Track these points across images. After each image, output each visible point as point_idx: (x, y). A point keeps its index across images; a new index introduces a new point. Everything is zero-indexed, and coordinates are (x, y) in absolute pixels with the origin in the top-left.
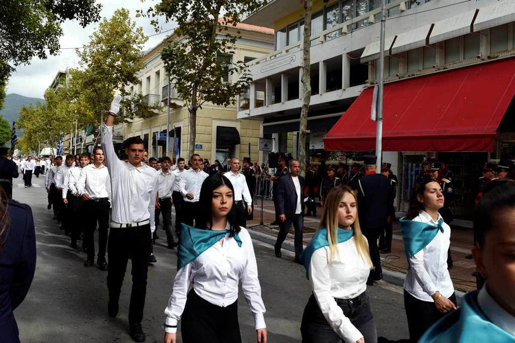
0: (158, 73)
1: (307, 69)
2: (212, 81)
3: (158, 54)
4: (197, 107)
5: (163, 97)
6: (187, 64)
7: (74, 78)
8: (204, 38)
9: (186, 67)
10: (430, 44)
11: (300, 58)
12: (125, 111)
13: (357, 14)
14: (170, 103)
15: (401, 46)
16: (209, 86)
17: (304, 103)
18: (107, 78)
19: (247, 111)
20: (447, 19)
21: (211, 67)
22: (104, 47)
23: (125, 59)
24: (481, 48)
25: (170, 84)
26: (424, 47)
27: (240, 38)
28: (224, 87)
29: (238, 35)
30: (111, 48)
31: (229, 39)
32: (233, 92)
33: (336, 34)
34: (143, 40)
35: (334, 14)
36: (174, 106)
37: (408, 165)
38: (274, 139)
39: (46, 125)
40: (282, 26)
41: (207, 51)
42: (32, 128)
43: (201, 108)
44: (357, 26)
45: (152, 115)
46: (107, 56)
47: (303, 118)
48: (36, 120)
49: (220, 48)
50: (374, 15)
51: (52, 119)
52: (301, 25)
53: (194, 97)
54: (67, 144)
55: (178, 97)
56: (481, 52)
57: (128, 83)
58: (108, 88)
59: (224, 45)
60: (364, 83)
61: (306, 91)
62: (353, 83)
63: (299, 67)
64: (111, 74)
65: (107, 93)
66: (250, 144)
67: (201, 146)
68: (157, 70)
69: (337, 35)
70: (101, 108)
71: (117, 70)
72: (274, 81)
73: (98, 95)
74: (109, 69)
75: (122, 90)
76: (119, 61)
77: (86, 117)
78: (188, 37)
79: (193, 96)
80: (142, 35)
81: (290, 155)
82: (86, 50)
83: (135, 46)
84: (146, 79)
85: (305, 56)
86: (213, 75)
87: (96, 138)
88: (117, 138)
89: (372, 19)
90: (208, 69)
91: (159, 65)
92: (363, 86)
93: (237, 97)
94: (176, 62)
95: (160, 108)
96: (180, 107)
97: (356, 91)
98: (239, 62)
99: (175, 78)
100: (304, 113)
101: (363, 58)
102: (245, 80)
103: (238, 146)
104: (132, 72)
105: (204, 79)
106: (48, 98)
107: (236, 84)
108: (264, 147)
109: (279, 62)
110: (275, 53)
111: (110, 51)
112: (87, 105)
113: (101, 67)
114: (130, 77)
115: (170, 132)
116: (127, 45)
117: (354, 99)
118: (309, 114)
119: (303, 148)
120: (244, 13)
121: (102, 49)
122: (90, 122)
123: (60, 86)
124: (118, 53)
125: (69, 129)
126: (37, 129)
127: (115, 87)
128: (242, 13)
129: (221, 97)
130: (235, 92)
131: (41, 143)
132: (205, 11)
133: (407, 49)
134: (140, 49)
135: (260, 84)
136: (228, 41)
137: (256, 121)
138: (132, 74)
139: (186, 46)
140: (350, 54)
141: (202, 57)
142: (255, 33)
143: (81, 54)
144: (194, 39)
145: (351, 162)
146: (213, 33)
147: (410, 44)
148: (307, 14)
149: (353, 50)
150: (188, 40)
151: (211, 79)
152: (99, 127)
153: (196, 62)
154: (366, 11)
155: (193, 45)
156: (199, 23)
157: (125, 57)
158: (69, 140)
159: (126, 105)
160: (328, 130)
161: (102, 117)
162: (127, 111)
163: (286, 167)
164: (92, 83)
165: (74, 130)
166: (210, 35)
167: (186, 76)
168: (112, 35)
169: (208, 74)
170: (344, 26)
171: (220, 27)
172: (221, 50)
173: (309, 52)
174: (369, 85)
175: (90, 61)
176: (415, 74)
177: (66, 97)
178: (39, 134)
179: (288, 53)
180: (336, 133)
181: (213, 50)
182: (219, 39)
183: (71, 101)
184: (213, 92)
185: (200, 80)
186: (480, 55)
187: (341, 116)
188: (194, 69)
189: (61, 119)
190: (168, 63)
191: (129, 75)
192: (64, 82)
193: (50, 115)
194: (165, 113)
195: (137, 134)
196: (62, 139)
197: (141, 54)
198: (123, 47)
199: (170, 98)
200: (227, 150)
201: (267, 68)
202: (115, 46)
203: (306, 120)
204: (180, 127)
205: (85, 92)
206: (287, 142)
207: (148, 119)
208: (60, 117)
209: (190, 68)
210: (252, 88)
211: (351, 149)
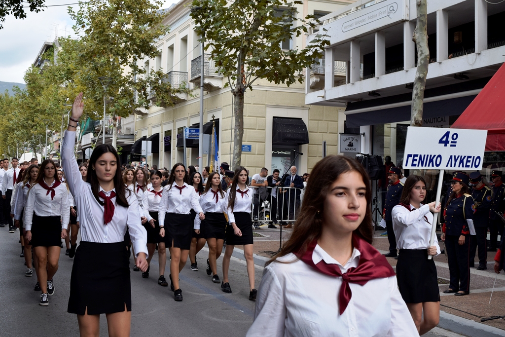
0: (185, 40)
2: (267, 46)
3: (187, 9)
4: (246, 87)
5: (193, 75)
6: (229, 23)
7: (67, 51)
9: (228, 26)
11: (404, 6)
12: (137, 97)
14: (203, 83)
16: (263, 54)
17: (418, 75)
18: (112, 49)
19: (321, 93)
21: (266, 26)
22: (108, 5)
23: (137, 20)
25: (204, 54)
28: (286, 56)
30: (118, 6)
32: (300, 63)
36: (209, 88)
38: (364, 134)
39: (28, 119)
42: (7, 124)
43: (251, 88)
45: (177, 102)
46: (112, 18)
47: (416, 100)
48: (13, 113)
53: (241, 71)
54: (55, 146)
55: (217, 72)
57: (142, 55)
58: (114, 64)
61: (421, 55)
62: (493, 41)
63: (404, 21)
64: (117, 44)
65: (112, 71)
66: (325, 143)
67: (250, 146)
68: (183, 35)
70: (103, 94)
71: (127, 37)
72: (364, 43)
73: (100, 74)
74: (115, 36)
75: (134, 66)
79: (239, 71)
82: (82, 10)
84: (167, 48)
86: (269, 38)
87: (97, 138)
88: (126, 137)
90: (261, 28)
91: (187, 26)
93: (305, 71)
94: (212, 20)
95: (188, 92)
96: (218, 89)
97: (500, 54)
98: (309, 17)
99: (212, 44)
100: (417, 90)
102: (319, 44)
103: (304, 148)
104: (148, 40)
105: (259, 45)
106: (30, 81)
107: (305, 52)
108: (348, 147)
109: (371, 14)
110: (364, 1)
111: (117, 9)
112: (84, 89)
113: (104, 33)
114: (146, 48)
115: (204, 127)
117: (495, 68)
118: (427, 93)
121: (105, 7)
122: (88, 113)
123: (45, 63)
124: (128, 13)
126: (15, 127)
127: (123, 62)
129: (281, 72)
130: (303, 63)
131: (20, 147)
134: (159, 6)
135: (340, 50)
137: (334, 107)
141: (252, 12)
143: (76, 14)
151: (266, 44)
152: (101, 121)
153: (244, 19)
157: (138, 18)
158: (59, 141)
159: (138, 88)
161: (104, 107)
162: (140, 96)
164: (91, 57)
167: (229, 41)
169: (261, 37)
175: (88, 24)
177: (54, 78)
178: (18, 133)
183: (61, 85)
184: (268, 64)
185: (249, 44)
187: (477, 95)
188: (240, 28)
189: (46, 112)
190: (201, 23)
191: (144, 44)
192: (52, 58)
193: (33, 105)
194: (196, 99)
195: (154, 131)
196: (48, 139)
197: (160, 13)
198: (135, 3)
199: (203, 76)
200: (289, 153)
201: (351, 25)
202: (123, 2)
203: (422, 103)
204: (218, 119)
205: (81, 71)
206: (383, 139)
207: (171, 109)
208: (45, 108)
209: (233, 28)
210: (329, 56)
211: (495, 148)
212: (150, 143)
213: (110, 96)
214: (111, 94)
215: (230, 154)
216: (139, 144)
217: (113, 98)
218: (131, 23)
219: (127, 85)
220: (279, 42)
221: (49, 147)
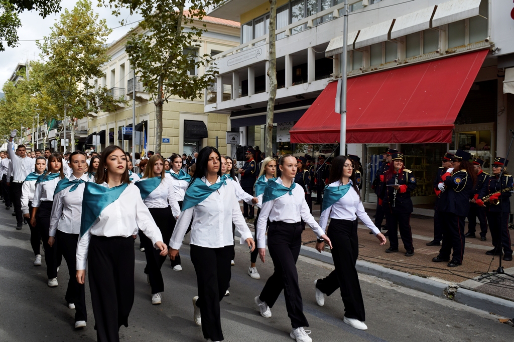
0: (123, 66)
1: (272, 63)
2: (179, 74)
3: (123, 46)
4: (164, 101)
5: (129, 91)
6: (152, 57)
7: (36, 71)
8: (169, 31)
9: (152, 60)
10: (392, 38)
11: (266, 51)
12: (89, 105)
13: (322, 9)
14: (136, 97)
15: (364, 41)
16: (175, 79)
17: (270, 97)
18: (69, 71)
19: (214, 105)
20: (408, 15)
21: (177, 60)
22: (65, 39)
23: (88, 51)
24: (440, 43)
25: (135, 77)
26: (386, 42)
27: (206, 31)
28: (191, 80)
29: (204, 28)
30: (74, 40)
31: (195, 32)
32: (200, 86)
33: (301, 28)
34: (106, 32)
35: (300, 8)
36: (140, 100)
37: (372, 156)
38: (242, 132)
39: (6, 120)
40: (248, 20)
41: (172, 44)
43: (167, 101)
44: (322, 20)
45: (117, 108)
46: (69, 49)
47: (269, 112)
49: (186, 41)
50: (338, 10)
51: (12, 114)
52: (267, 19)
53: (161, 90)
54: (28, 139)
55: (144, 91)
56: (439, 46)
57: (92, 76)
58: (71, 81)
59: (190, 38)
60: (329, 77)
61: (272, 84)
62: (319, 76)
63: (265, 61)
64: (74, 67)
65: (70, 86)
66: (217, 137)
67: (168, 139)
68: (121, 63)
69: (303, 29)
70: (64, 102)
71: (80, 62)
72: (241, 73)
73: (61, 88)
74: (72, 62)
75: (86, 84)
76: (82, 53)
77: (48, 111)
78: (153, 29)
79: (159, 90)
80: (106, 27)
81: (258, 148)
82: (46, 42)
83: (98, 38)
84: (110, 72)
85: (271, 50)
86: (179, 69)
87: (60, 133)
88: (82, 132)
89: (336, 14)
90: (174, 62)
91: (124, 58)
92: (328, 79)
93: (204, 91)
94: (141, 55)
95: (125, 102)
96: (146, 100)
97: (321, 84)
98: (205, 55)
100: (270, 106)
101: (328, 52)
102: (212, 73)
103: (205, 140)
104: (96, 65)
105: (172, 73)
106: (7, 92)
107: (203, 78)
108: (232, 140)
109: (246, 55)
110: (242, 46)
111: (73, 43)
112: (49, 98)
113: (63, 60)
114: (94, 70)
115: (136, 127)
116: (89, 37)
117: (319, 92)
118: (276, 107)
119: (270, 141)
120: (210, 6)
121: (64, 41)
122: (53, 116)
123: (19, 79)
124: (81, 46)
125: (31, 123)
127: (78, 80)
128: (208, 6)
129: (188, 91)
130: (202, 85)
132: (170, 4)
133: (370, 43)
134: (104, 41)
135: (226, 78)
136: (193, 34)
137: (223, 115)
138: (96, 67)
139: (151, 39)
140: (315, 48)
141: (167, 50)
142: (221, 26)
143: (42, 46)
144: (160, 32)
145: (317, 154)
146: (178, 26)
147: (373, 39)
148: (272, 8)
149: (318, 44)
150: (152, 33)
151: (178, 72)
152: (63, 121)
153: (162, 55)
154: (330, 6)
155: (158, 38)
156: (164, 15)
157: (88, 50)
158: (31, 135)
159: (89, 99)
160: (295, 123)
161: (65, 111)
162: (91, 104)
163: (253, 160)
164: (54, 76)
165: (36, 125)
166: (175, 28)
167: (152, 70)
168: (74, 26)
169: (174, 68)
170: (309, 20)
171: (185, 20)
172: (186, 43)
173: (275, 45)
174: (333, 78)
175: (51, 53)
176: (378, 68)
177: (26, 90)
179: (254, 47)
180: (302, 126)
181: (178, 43)
182: (185, 32)
183: (32, 95)
184: (179, 85)
185: (166, 73)
186: (439, 50)
187: (307, 109)
188: (159, 61)
189: (21, 114)
190: (133, 56)
191: (93, 68)
192: (24, 75)
193: (10, 109)
194: (131, 107)
195: (102, 129)
196: (23, 133)
197: (105, 46)
198: (86, 39)
199: (135, 91)
200: (195, 144)
201: (233, 62)
202: (77, 38)
203: (273, 114)
204: (147, 121)
205: (47, 86)
206: (254, 135)
207: (113, 113)
208: (20, 111)
209: (155, 61)
210: (219, 81)
211: (317, 142)
212: (99, 137)
213: (69, 103)
214: (69, 102)
215: (154, 145)
216: (91, 137)
217: (71, 105)
218: (83, 53)
219: (81, 96)
220: (186, 71)
221: (23, 139)
